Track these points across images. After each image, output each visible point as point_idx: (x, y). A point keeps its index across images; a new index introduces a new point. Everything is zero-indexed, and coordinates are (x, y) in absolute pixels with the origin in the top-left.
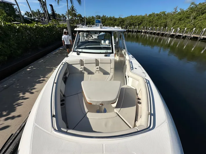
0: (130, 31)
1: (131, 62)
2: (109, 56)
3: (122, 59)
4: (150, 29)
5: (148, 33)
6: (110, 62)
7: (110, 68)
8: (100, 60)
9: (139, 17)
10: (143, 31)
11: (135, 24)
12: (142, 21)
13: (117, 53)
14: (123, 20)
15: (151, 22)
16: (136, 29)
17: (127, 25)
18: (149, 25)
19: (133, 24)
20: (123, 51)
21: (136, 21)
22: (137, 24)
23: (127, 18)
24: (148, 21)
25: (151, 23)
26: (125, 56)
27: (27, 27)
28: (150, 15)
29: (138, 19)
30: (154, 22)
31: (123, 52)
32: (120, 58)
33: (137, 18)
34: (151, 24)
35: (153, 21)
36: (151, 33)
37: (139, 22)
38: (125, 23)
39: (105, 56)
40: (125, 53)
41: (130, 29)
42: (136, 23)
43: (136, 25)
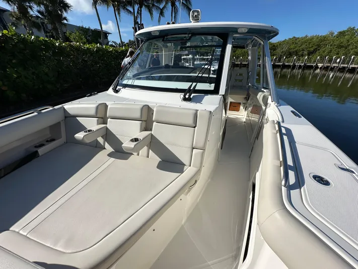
0: (289, 67)
1: (286, 135)
2: (198, 100)
3: (255, 118)
4: (338, 60)
5: (332, 69)
6: (190, 121)
7: (189, 145)
8: (157, 111)
9: (312, 38)
10: (320, 65)
11: (301, 53)
12: (319, 46)
13: (244, 101)
14: (274, 46)
15: (342, 47)
16: (302, 63)
17: (281, 56)
18: (338, 54)
19: (296, 53)
20: (260, 93)
21: (304, 46)
22: (306, 53)
23: (283, 41)
24: (335, 45)
25: (344, 49)
26: (264, 108)
27: (82, 48)
28: (342, 34)
29: (310, 43)
30: (351, 47)
31: (260, 96)
32: (250, 115)
33: (307, 41)
34: (342, 51)
35: (349, 45)
36: (342, 70)
37: (312, 49)
38: (279, 51)
39: (185, 99)
40: (265, 100)
41: (287, 62)
42: (303, 50)
43: (302, 55)
